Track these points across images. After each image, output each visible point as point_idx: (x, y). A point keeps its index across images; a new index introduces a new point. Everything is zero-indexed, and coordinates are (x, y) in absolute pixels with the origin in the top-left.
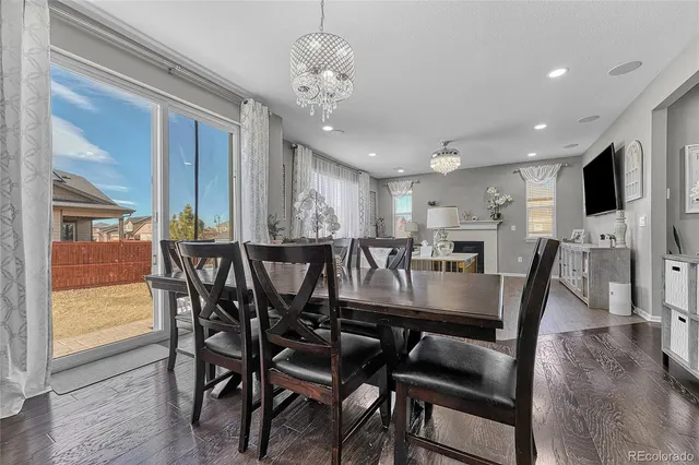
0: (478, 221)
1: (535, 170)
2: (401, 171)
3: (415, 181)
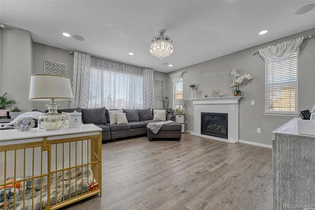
0: (221, 97)
2: (171, 66)
3: (184, 71)
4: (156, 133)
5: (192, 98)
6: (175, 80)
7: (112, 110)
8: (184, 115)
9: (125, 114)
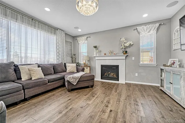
0: (116, 55)
1: (145, 27)
2: (80, 30)
3: (88, 36)
4: (75, 84)
5: (95, 55)
6: (81, 42)
7: (24, 65)
8: (90, 67)
9: (40, 68)
